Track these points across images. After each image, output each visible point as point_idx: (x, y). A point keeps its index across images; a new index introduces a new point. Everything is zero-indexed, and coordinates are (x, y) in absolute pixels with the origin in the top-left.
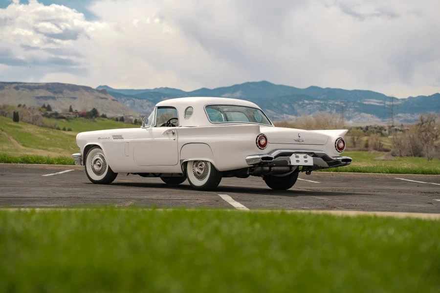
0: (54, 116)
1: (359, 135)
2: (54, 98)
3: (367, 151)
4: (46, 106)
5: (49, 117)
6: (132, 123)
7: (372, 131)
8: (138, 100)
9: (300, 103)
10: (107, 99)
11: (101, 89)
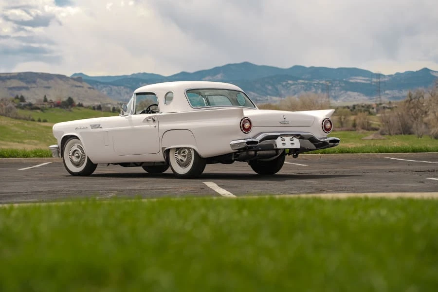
0: (27, 107)
1: (346, 115)
2: (27, 88)
3: (355, 130)
4: (19, 97)
5: (23, 108)
6: (110, 111)
7: (359, 110)
8: (115, 88)
9: (284, 83)
10: (83, 87)
11: (75, 77)
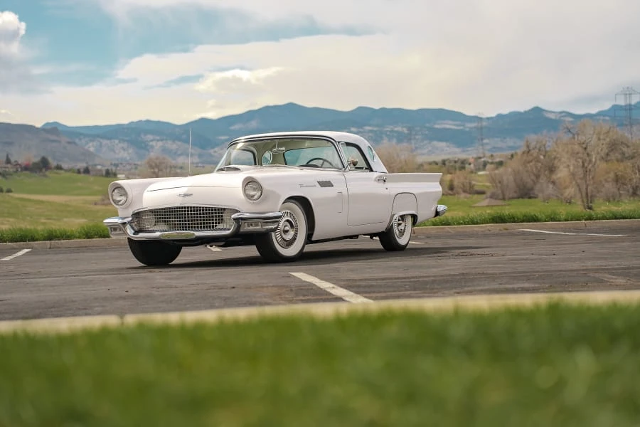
6: (102, 176)
7: (451, 166)
8: (108, 142)
10: (59, 142)
11: (49, 127)
